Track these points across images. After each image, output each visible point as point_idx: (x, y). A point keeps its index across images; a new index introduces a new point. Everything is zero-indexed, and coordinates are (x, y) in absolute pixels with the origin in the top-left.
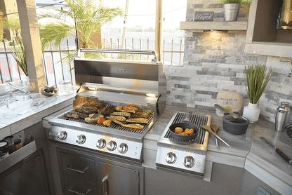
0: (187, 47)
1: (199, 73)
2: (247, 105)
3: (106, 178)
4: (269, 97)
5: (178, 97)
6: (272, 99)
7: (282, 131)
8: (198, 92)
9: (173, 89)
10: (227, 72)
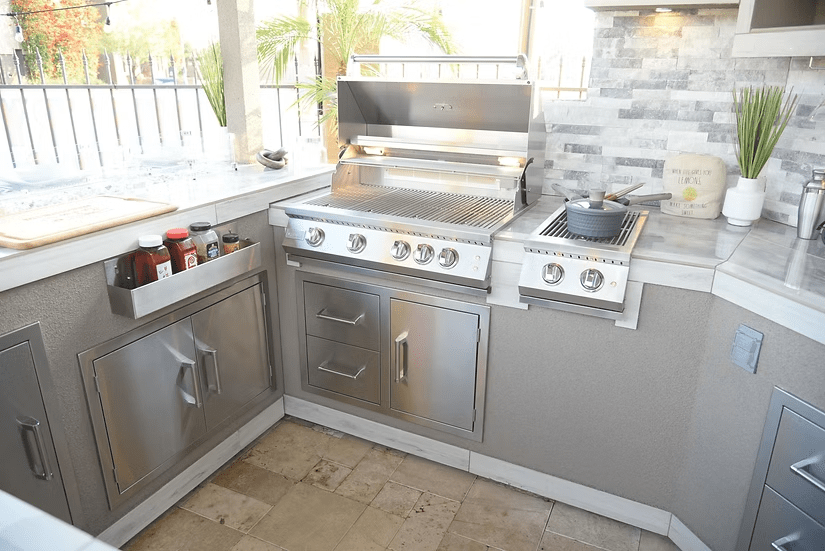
0: (599, 54)
1: (625, 114)
2: (735, 185)
3: (403, 336)
4: (789, 164)
5: (572, 175)
6: (797, 169)
7: (813, 238)
8: (620, 161)
9: (560, 157)
10: (691, 109)
